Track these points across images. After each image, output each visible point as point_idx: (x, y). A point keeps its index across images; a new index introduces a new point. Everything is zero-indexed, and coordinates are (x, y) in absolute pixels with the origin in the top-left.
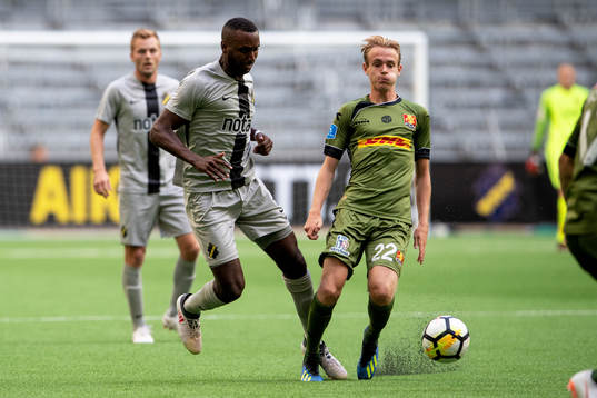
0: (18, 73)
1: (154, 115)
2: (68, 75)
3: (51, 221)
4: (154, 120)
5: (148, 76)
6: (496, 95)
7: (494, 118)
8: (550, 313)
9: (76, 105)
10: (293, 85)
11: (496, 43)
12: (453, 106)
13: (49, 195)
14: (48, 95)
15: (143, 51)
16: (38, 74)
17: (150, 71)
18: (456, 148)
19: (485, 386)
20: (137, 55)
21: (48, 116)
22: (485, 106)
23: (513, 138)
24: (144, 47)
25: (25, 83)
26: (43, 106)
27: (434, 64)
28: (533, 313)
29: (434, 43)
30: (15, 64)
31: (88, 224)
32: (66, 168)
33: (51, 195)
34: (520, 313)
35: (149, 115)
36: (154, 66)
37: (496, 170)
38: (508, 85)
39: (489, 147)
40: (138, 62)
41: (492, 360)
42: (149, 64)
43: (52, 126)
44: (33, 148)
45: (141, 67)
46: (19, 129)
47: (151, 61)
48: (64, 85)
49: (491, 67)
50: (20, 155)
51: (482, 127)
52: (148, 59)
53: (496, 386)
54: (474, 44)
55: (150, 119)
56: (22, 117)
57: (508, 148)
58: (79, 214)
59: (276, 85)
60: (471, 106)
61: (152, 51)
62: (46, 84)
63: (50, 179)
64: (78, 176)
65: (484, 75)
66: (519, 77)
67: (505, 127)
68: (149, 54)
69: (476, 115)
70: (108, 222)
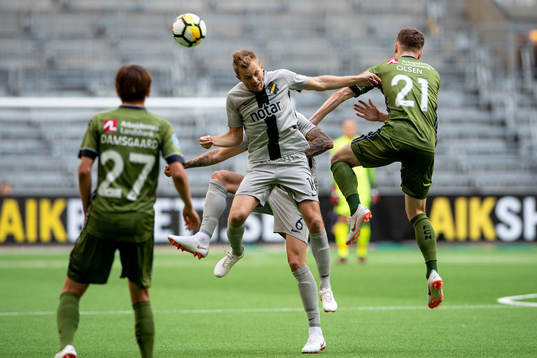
2: (23, 130)
9: (29, 152)
70: (53, 241)
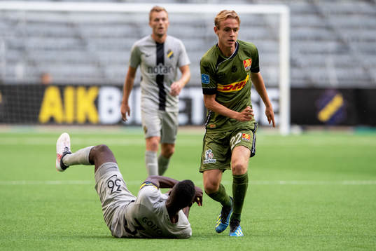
0: (32, 28)
1: (161, 64)
2: (63, 30)
3: (52, 121)
4: (161, 67)
5: (160, 36)
6: (332, 46)
7: (330, 60)
8: (364, 182)
9: (68, 48)
10: (204, 38)
11: (333, 13)
12: (304, 53)
13: (51, 105)
14: (51, 42)
15: (157, 20)
16: (45, 29)
17: (162, 33)
18: (306, 78)
19: (324, 227)
20: (154, 23)
21: (51, 55)
22: (325, 53)
23: (342, 73)
24: (158, 17)
25: (37, 34)
26: (47, 49)
27: (293, 26)
28: (354, 182)
29: (294, 13)
30: (30, 22)
31: (75, 123)
32: (62, 88)
33: (52, 105)
34: (346, 183)
35: (158, 64)
36: (164, 29)
37: (331, 93)
38: (339, 40)
39: (327, 79)
40: (154, 27)
41: (328, 212)
42: (161, 28)
43: (53, 62)
44: (42, 75)
45: (156, 30)
46: (32, 63)
47: (163, 26)
48: (61, 36)
49: (329, 28)
50: (33, 80)
51: (322, 65)
52: (161, 25)
53: (331, 228)
54: (317, 13)
55: (159, 66)
56: (34, 55)
57: (339, 79)
58: (70, 117)
59: (194, 38)
60: (316, 53)
61: (164, 19)
62: (49, 35)
63: (52, 95)
64: (69, 93)
65: (324, 33)
66: (346, 35)
67: (337, 66)
68: (161, 22)
69: (319, 58)
70: (87, 122)
